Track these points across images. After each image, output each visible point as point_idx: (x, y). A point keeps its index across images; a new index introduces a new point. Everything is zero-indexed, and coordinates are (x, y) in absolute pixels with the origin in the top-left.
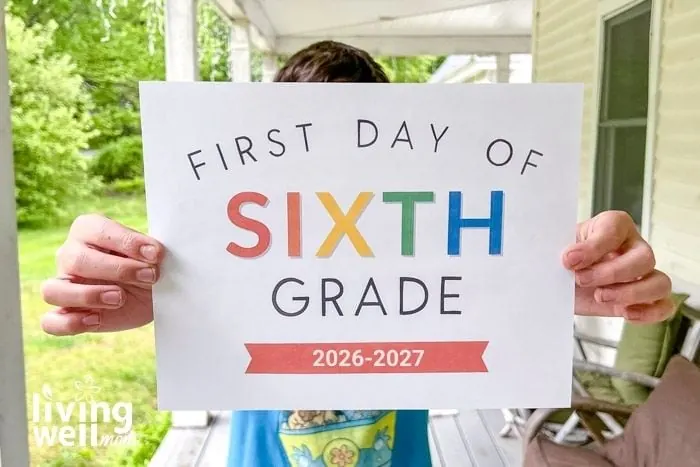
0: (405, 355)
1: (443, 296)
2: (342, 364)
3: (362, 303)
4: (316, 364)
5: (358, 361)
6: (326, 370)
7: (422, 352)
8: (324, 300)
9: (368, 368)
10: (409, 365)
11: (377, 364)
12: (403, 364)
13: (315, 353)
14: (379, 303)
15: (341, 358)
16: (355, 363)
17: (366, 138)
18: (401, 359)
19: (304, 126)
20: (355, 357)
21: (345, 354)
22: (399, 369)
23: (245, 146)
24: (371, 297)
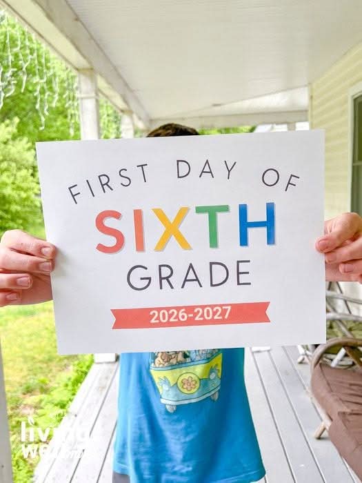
0: (217, 310)
1: (238, 273)
2: (172, 320)
3: (186, 280)
4: (153, 321)
5: (183, 317)
6: (160, 325)
7: (229, 308)
8: (161, 279)
9: (191, 322)
10: (221, 318)
11: (197, 318)
12: (216, 317)
13: (151, 313)
14: (197, 280)
15: (170, 316)
16: (181, 319)
17: (183, 172)
18: (214, 313)
19: (142, 166)
20: (180, 315)
21: (173, 313)
22: (213, 322)
23: (104, 180)
24: (191, 276)
